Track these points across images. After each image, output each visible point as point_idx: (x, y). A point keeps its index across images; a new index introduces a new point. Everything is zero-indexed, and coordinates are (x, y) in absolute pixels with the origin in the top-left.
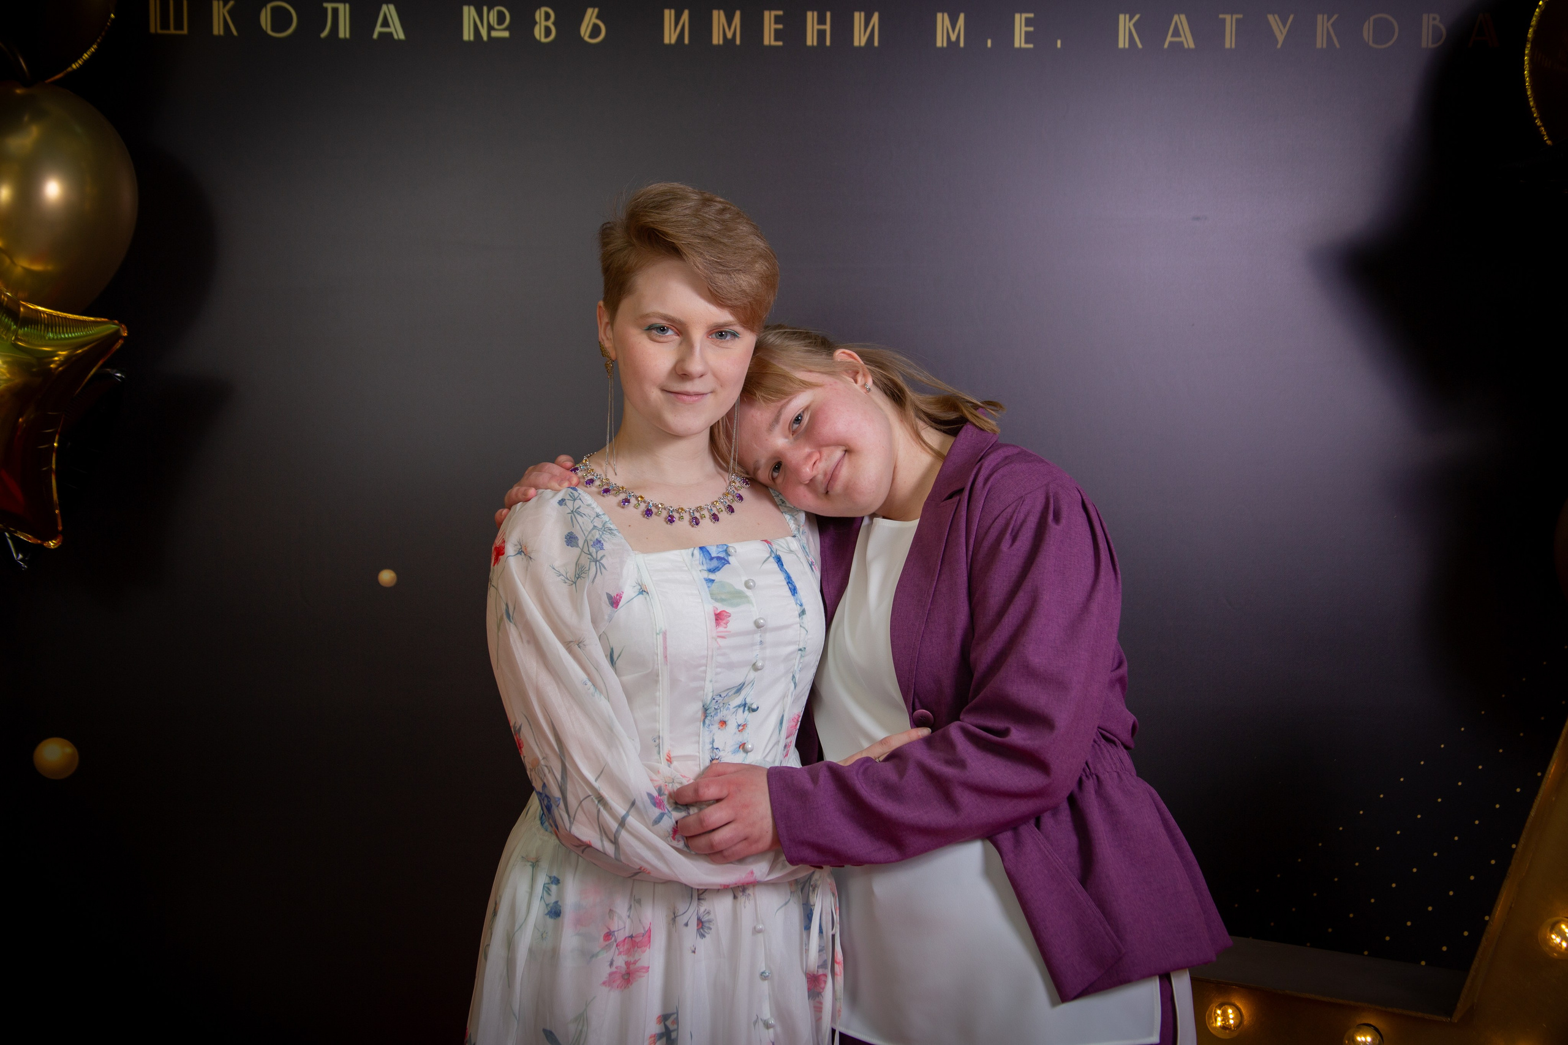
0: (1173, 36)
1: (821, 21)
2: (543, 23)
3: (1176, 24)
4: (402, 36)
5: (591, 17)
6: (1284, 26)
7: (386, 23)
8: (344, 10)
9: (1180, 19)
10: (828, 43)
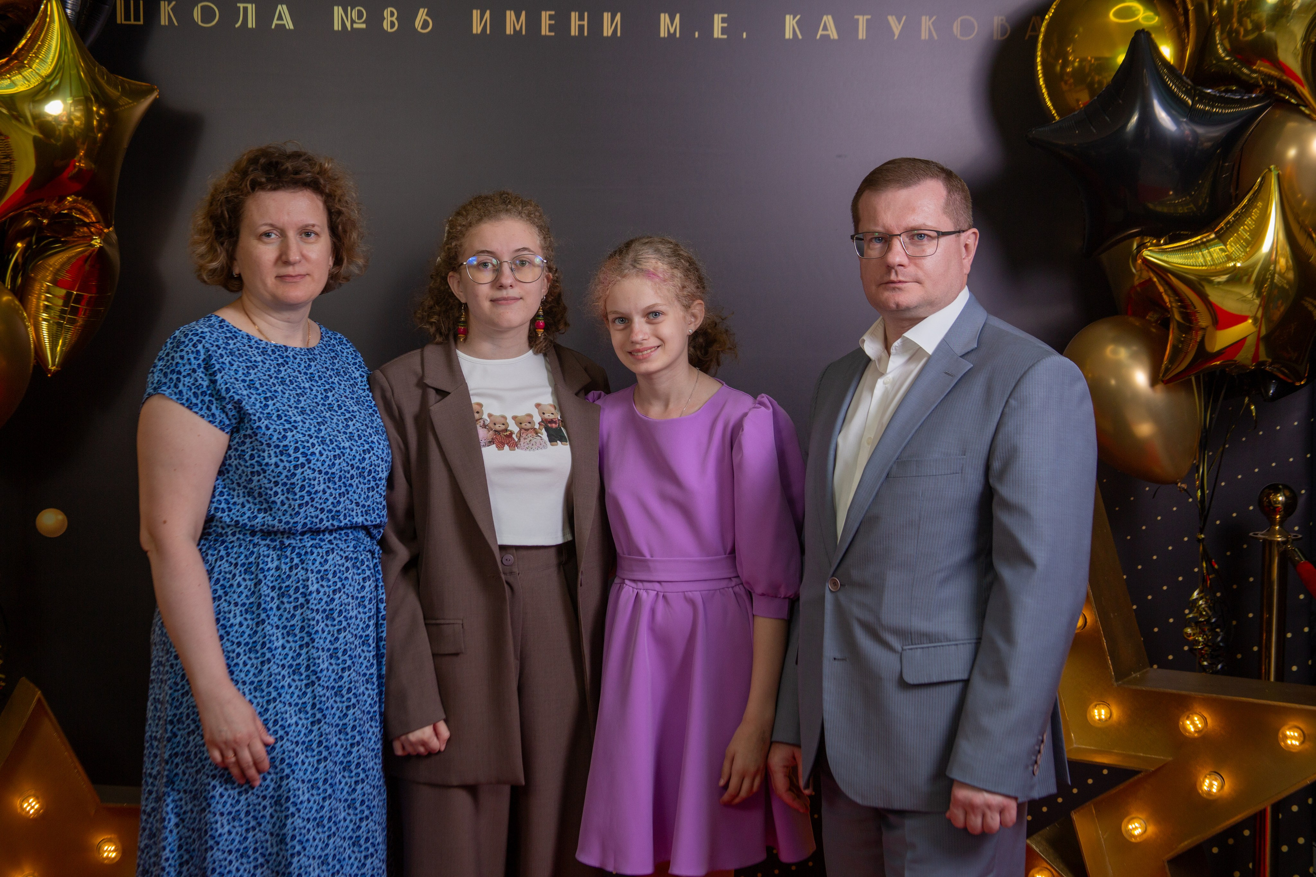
0: (823, 30)
1: (581, 18)
2: (389, 19)
3: (825, 23)
4: (292, 27)
5: (422, 14)
6: (899, 24)
7: (280, 18)
8: (251, 8)
9: (827, 19)
10: (586, 34)
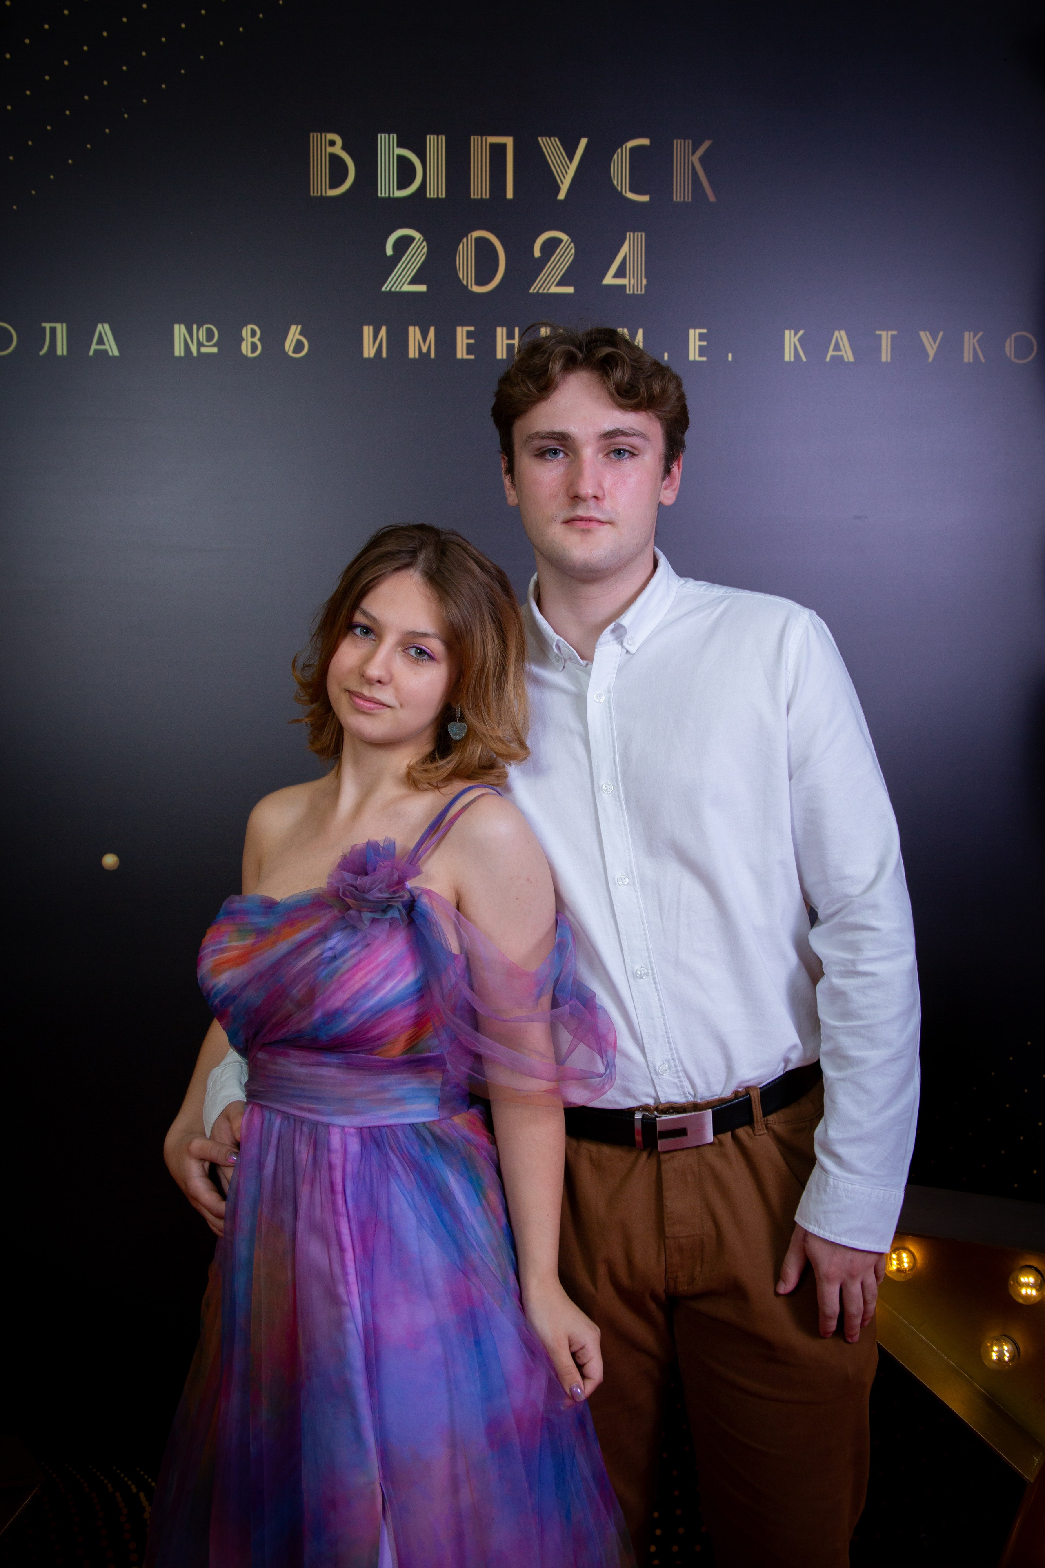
0: (834, 350)
1: (510, 336)
2: (250, 340)
3: (837, 339)
4: (116, 353)
5: (294, 333)
6: (935, 342)
7: (101, 341)
8: (61, 329)
9: (840, 335)
